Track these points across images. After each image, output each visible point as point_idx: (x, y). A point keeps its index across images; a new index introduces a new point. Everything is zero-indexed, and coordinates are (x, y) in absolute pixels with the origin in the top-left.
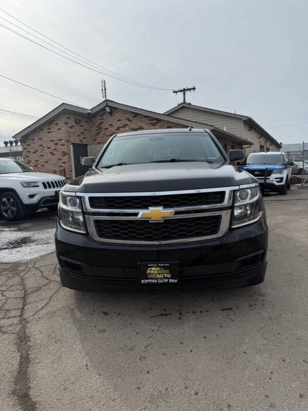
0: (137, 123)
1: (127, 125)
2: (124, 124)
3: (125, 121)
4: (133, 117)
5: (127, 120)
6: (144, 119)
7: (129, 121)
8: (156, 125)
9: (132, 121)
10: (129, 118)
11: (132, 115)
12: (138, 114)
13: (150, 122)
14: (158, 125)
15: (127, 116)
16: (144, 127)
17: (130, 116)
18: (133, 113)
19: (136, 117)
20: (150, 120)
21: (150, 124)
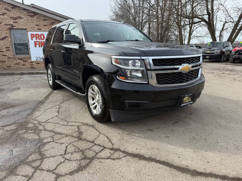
0: (16, 13)
1: (6, 13)
2: (2, 12)
3: (4, 11)
4: (12, 8)
5: (5, 9)
6: (22, 11)
7: (7, 11)
8: (34, 17)
9: (10, 11)
10: (7, 8)
11: (11, 6)
12: (17, 6)
13: (28, 14)
14: (35, 17)
15: (5, 6)
16: (22, 17)
17: (8, 7)
18: (12, 5)
19: (15, 8)
20: (28, 13)
21: (28, 15)
